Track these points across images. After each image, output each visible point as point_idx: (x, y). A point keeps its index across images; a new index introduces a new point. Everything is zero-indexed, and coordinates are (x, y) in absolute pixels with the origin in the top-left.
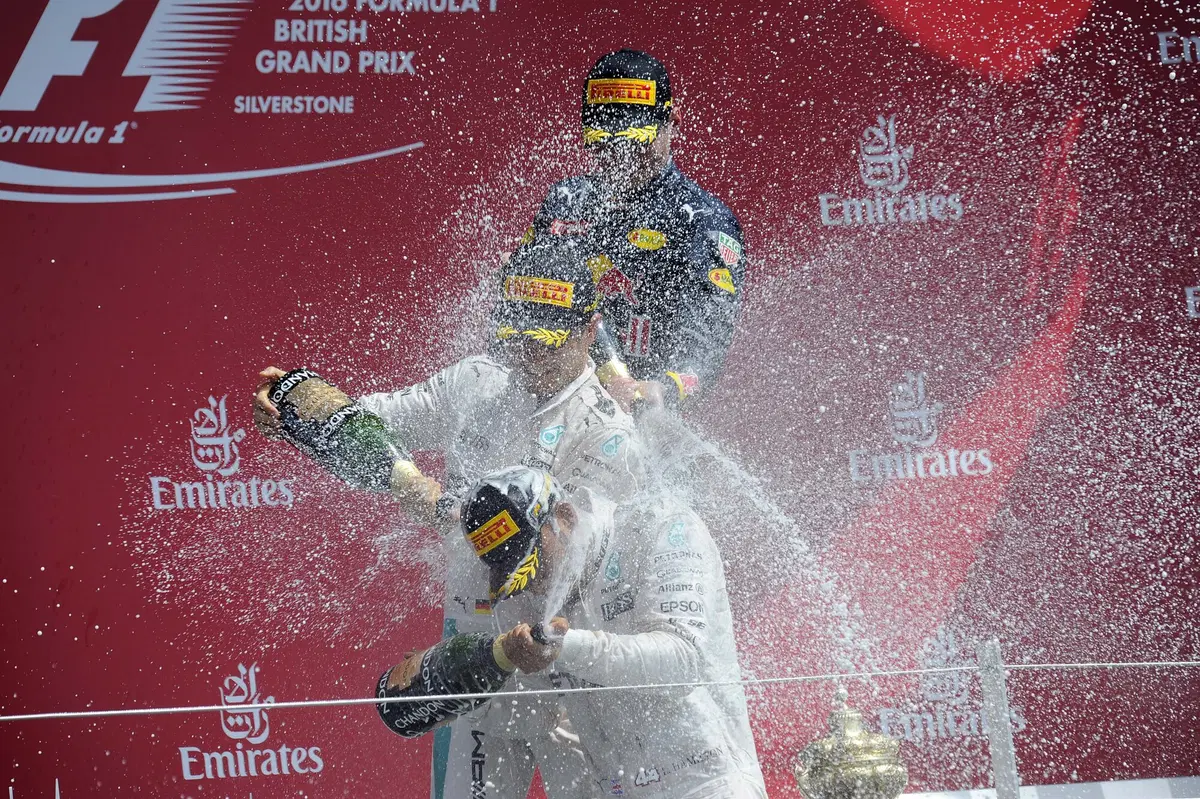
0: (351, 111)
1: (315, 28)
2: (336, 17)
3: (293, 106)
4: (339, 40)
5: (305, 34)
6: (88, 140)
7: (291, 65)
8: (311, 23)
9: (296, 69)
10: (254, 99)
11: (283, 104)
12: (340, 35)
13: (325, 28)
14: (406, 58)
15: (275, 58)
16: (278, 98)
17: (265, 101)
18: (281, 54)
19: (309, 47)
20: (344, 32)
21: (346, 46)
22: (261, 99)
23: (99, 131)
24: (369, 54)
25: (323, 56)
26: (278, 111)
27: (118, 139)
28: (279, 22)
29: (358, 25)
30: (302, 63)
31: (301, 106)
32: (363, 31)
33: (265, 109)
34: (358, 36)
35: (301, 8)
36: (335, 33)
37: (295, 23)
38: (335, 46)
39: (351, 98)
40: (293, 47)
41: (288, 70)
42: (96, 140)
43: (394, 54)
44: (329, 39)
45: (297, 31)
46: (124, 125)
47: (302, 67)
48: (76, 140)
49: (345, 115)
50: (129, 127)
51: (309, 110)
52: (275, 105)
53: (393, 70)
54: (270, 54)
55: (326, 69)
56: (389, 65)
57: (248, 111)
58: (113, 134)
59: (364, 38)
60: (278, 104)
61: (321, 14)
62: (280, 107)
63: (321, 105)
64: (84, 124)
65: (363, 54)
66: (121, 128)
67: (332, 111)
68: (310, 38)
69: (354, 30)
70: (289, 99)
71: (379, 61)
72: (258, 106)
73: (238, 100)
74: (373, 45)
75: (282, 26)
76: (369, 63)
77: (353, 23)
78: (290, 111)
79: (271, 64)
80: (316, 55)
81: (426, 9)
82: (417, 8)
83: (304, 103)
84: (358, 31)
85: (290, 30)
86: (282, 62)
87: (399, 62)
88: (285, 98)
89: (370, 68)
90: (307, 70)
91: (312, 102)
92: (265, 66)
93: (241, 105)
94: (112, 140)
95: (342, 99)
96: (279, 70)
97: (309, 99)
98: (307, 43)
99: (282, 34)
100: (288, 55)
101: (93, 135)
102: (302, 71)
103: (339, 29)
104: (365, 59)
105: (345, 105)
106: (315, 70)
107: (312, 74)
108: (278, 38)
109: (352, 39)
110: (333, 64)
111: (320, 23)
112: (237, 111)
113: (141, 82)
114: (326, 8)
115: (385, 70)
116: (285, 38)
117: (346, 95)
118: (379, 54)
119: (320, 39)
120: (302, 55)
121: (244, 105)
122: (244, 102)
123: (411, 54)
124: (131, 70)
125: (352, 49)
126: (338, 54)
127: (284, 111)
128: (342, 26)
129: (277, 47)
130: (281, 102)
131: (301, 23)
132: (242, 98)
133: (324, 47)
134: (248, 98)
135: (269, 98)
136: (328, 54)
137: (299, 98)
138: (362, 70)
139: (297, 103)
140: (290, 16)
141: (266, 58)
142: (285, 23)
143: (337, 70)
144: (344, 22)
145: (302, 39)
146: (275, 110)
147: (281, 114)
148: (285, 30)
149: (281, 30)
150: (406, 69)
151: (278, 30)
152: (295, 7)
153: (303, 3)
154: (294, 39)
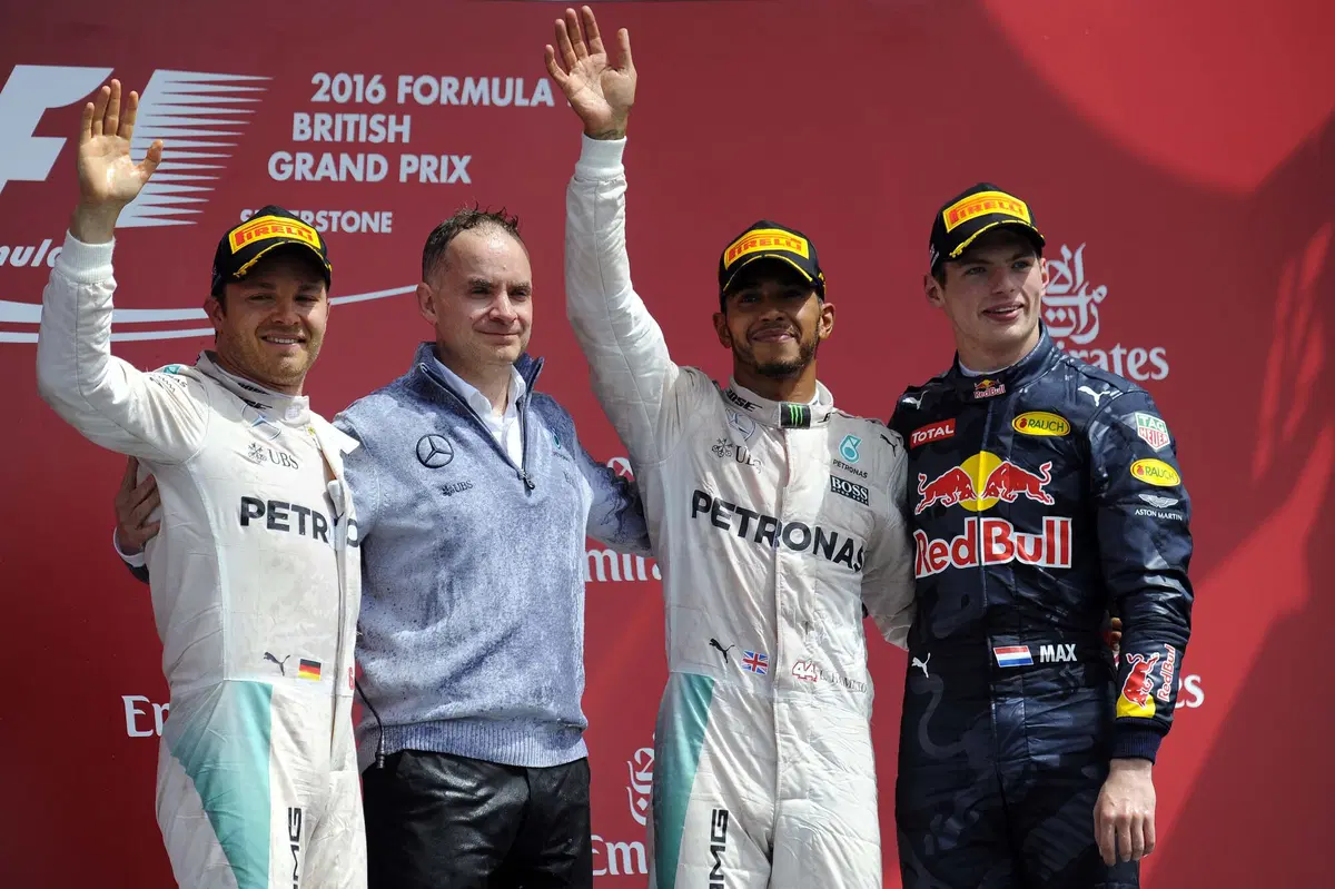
0: (389, 230)
1: (345, 124)
2: (368, 109)
3: (315, 224)
4: (373, 139)
5: (332, 131)
6: (51, 263)
7: (313, 170)
8: (339, 118)
9: (318, 177)
12: (376, 133)
13: (357, 125)
14: (461, 164)
15: (293, 162)
18: (300, 156)
19: (336, 149)
20: (381, 130)
21: (382, 148)
24: (412, 158)
25: (354, 160)
28: (298, 117)
29: (400, 122)
30: (327, 168)
32: (405, 129)
34: (399, 135)
35: (327, 98)
36: (370, 131)
37: (319, 117)
38: (368, 148)
39: (389, 214)
40: (316, 148)
41: (309, 177)
43: (445, 159)
44: (362, 138)
45: (322, 127)
47: (326, 173)
48: (36, 263)
49: (380, 235)
51: (335, 228)
53: (443, 179)
54: (287, 156)
55: (358, 176)
56: (437, 173)
59: (406, 139)
61: (352, 106)
63: (351, 222)
64: (47, 243)
65: (405, 158)
67: (364, 230)
68: (338, 137)
69: (393, 127)
70: (310, 214)
71: (424, 167)
73: (245, 214)
74: (417, 148)
75: (302, 121)
77: (392, 118)
79: (288, 169)
80: (345, 159)
81: (486, 102)
82: (475, 101)
83: (329, 219)
84: (399, 128)
85: (312, 125)
86: (302, 167)
87: (451, 168)
89: (414, 177)
90: (334, 178)
91: (339, 219)
92: (282, 172)
95: (377, 215)
96: (298, 177)
97: (335, 215)
98: (334, 143)
99: (302, 132)
100: (309, 158)
102: (326, 179)
103: (375, 126)
104: (408, 165)
105: (381, 222)
106: (343, 177)
107: (339, 183)
108: (297, 137)
109: (392, 139)
110: (368, 170)
111: (351, 118)
114: (359, 99)
115: (434, 179)
116: (306, 137)
117: (382, 209)
118: (426, 158)
119: (350, 138)
120: (327, 158)
123: (467, 159)
125: (392, 151)
126: (373, 158)
128: (379, 123)
129: (295, 148)
131: (327, 118)
132: (248, 211)
133: (355, 149)
136: (361, 157)
137: (322, 213)
138: (403, 178)
140: (313, 109)
141: (281, 161)
142: (306, 117)
143: (372, 178)
144: (382, 118)
145: (328, 138)
148: (305, 126)
149: (301, 128)
150: (459, 180)
151: (297, 126)
152: (320, 97)
153: (329, 92)
154: (317, 138)
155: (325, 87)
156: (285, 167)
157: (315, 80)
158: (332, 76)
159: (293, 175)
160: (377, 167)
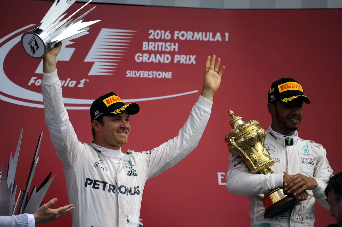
0: (171, 77)
1: (158, 45)
2: (165, 41)
3: (149, 75)
4: (167, 50)
5: (154, 47)
6: (70, 85)
7: (149, 59)
8: (157, 43)
9: (150, 61)
10: (134, 72)
11: (145, 74)
12: (168, 48)
13: (162, 46)
14: (193, 58)
15: (143, 56)
16: (143, 72)
17: (138, 72)
18: (145, 55)
19: (156, 53)
20: (169, 47)
21: (169, 53)
22: (136, 72)
23: (74, 82)
24: (178, 56)
25: (161, 56)
26: (143, 77)
27: (81, 85)
29: (175, 45)
30: (153, 58)
32: (176, 47)
33: (138, 76)
34: (174, 49)
35: (153, 38)
36: (166, 48)
37: (150, 43)
38: (165, 53)
39: (171, 73)
40: (150, 52)
41: (147, 61)
42: (73, 86)
43: (188, 56)
44: (163, 50)
45: (151, 46)
46: (84, 80)
47: (152, 60)
48: (65, 85)
49: (168, 79)
50: (86, 81)
51: (154, 77)
52: (142, 74)
53: (188, 62)
54: (140, 55)
55: (162, 61)
56: (186, 60)
57: (131, 76)
58: (80, 83)
59: (176, 50)
60: (143, 74)
61: (160, 40)
62: (144, 75)
63: (159, 75)
64: (69, 79)
65: (176, 56)
66: (83, 81)
67: (163, 77)
68: (156, 49)
69: (173, 47)
70: (147, 72)
71: (182, 59)
72: (135, 74)
73: (128, 72)
74: (180, 53)
75: (145, 44)
76: (178, 59)
77: (173, 44)
78: (147, 77)
79: (141, 58)
80: (158, 56)
81: (201, 39)
82: (198, 39)
83: (153, 74)
84: (175, 47)
85: (148, 45)
86: (145, 58)
87: (190, 59)
89: (179, 62)
90: (155, 61)
91: (156, 74)
92: (139, 59)
93: (129, 74)
94: (79, 86)
95: (167, 73)
96: (144, 61)
97: (155, 72)
98: (155, 51)
99: (145, 47)
100: (147, 55)
101: (72, 84)
102: (152, 62)
103: (167, 46)
104: (177, 58)
105: (168, 75)
106: (157, 61)
107: (156, 63)
108: (144, 49)
109: (172, 50)
110: (165, 59)
111: (160, 44)
112: (127, 76)
113: (91, 64)
114: (163, 38)
115: (185, 62)
116: (146, 49)
117: (169, 71)
118: (182, 56)
119: (160, 49)
120: (153, 56)
121: (130, 74)
122: (130, 73)
123: (195, 56)
124: (88, 59)
125: (172, 54)
126: (167, 56)
127: (145, 77)
128: (169, 45)
129: (143, 52)
130: (144, 73)
131: (153, 43)
133: (161, 53)
134: (131, 72)
135: (139, 72)
136: (163, 55)
137: (151, 72)
138: (175, 62)
140: (149, 41)
141: (139, 56)
142: (147, 43)
143: (166, 62)
145: (153, 49)
146: (142, 76)
147: (144, 78)
148: (146, 46)
149: (145, 46)
150: (192, 63)
152: (151, 37)
153: (154, 36)
154: (150, 49)
155: (153, 34)
156: (140, 58)
157: (150, 32)
158: (155, 31)
159: (142, 61)
160: (168, 58)
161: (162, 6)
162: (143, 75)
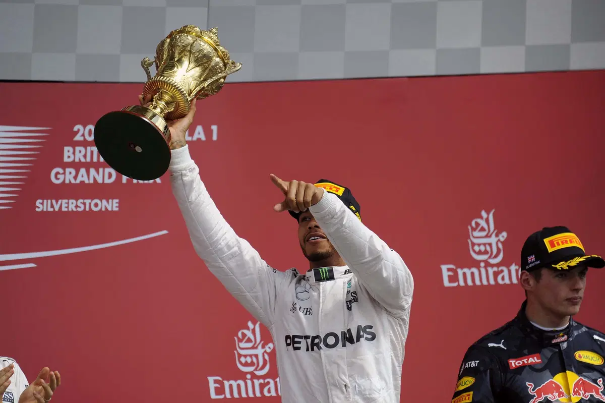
0: (117, 209)
1: (92, 152)
3: (77, 206)
5: (85, 156)
7: (75, 178)
8: (89, 149)
9: (78, 181)
10: (49, 201)
11: (70, 205)
15: (64, 173)
16: (66, 201)
17: (57, 202)
18: (68, 170)
19: (87, 166)
22: (54, 202)
26: (66, 210)
28: (66, 149)
31: (82, 206)
33: (57, 208)
35: (82, 139)
37: (78, 149)
39: (117, 201)
40: (77, 166)
41: (73, 181)
44: (101, 160)
45: (79, 154)
47: (82, 179)
49: (113, 212)
51: (87, 209)
52: (64, 205)
54: (60, 170)
55: (100, 180)
57: (45, 210)
60: (66, 205)
62: (68, 207)
63: (96, 205)
67: (103, 209)
70: (74, 201)
72: (52, 206)
73: (38, 202)
75: (69, 151)
78: (74, 209)
79: (61, 177)
80: (92, 171)
83: (84, 204)
85: (74, 153)
86: (69, 176)
88: (71, 201)
89: (130, 180)
90: (87, 181)
91: (90, 204)
92: (57, 179)
93: (41, 206)
95: (110, 201)
96: (67, 182)
97: (87, 201)
98: (86, 163)
99: (69, 157)
100: (73, 171)
102: (82, 182)
105: (113, 205)
106: (92, 181)
107: (89, 184)
108: (66, 160)
110: (105, 177)
112: (37, 209)
116: (71, 160)
117: (113, 198)
120: (83, 171)
121: (42, 206)
122: (42, 204)
126: (108, 170)
127: (70, 210)
129: (65, 166)
130: (68, 203)
131: (82, 149)
132: (40, 201)
133: (98, 165)
134: (45, 201)
135: (60, 201)
137: (81, 201)
138: (124, 181)
139: (79, 204)
140: (75, 144)
141: (57, 173)
142: (71, 149)
143: (107, 181)
145: (83, 160)
146: (64, 209)
149: (68, 154)
150: (155, 181)
151: (66, 154)
152: (78, 138)
153: (83, 135)
154: (77, 160)
155: (81, 133)
156: (59, 176)
157: (75, 129)
158: (85, 127)
159: (64, 180)
160: (110, 175)
161: (95, 82)
162: (66, 207)
